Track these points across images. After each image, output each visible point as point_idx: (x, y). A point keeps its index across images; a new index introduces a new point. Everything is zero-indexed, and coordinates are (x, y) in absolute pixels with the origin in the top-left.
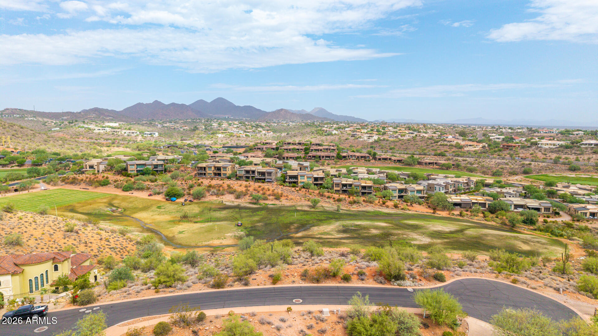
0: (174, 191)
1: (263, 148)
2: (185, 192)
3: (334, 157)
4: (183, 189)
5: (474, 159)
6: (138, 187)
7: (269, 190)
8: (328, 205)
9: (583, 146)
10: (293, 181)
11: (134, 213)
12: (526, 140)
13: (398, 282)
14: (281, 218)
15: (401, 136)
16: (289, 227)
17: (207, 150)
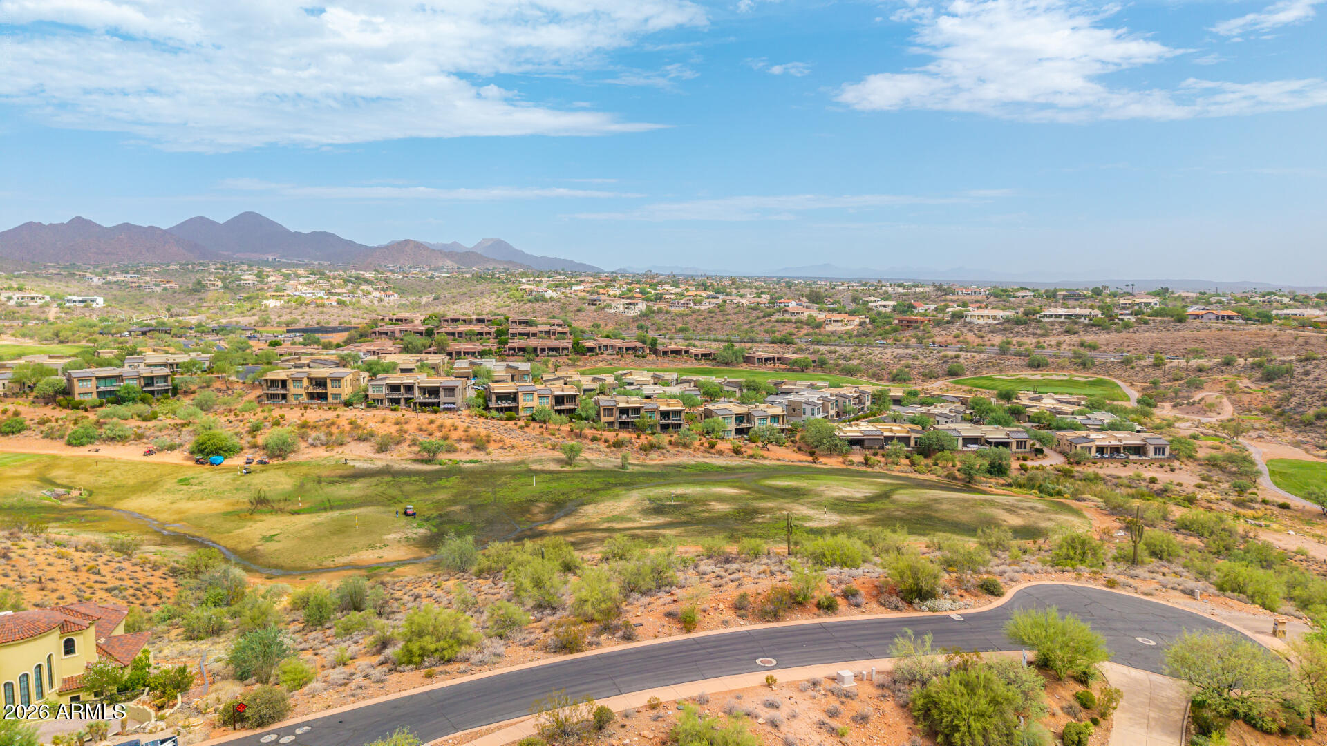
0: (215, 440)
1: (393, 332)
2: (243, 442)
3: (567, 349)
4: (237, 434)
5: (851, 349)
6: (111, 435)
7: (455, 430)
8: (597, 457)
9: (1046, 320)
10: (507, 405)
11: (120, 499)
12: (936, 309)
13: (928, 603)
14: (501, 493)
15: (695, 304)
16: (528, 511)
17: (249, 337)
